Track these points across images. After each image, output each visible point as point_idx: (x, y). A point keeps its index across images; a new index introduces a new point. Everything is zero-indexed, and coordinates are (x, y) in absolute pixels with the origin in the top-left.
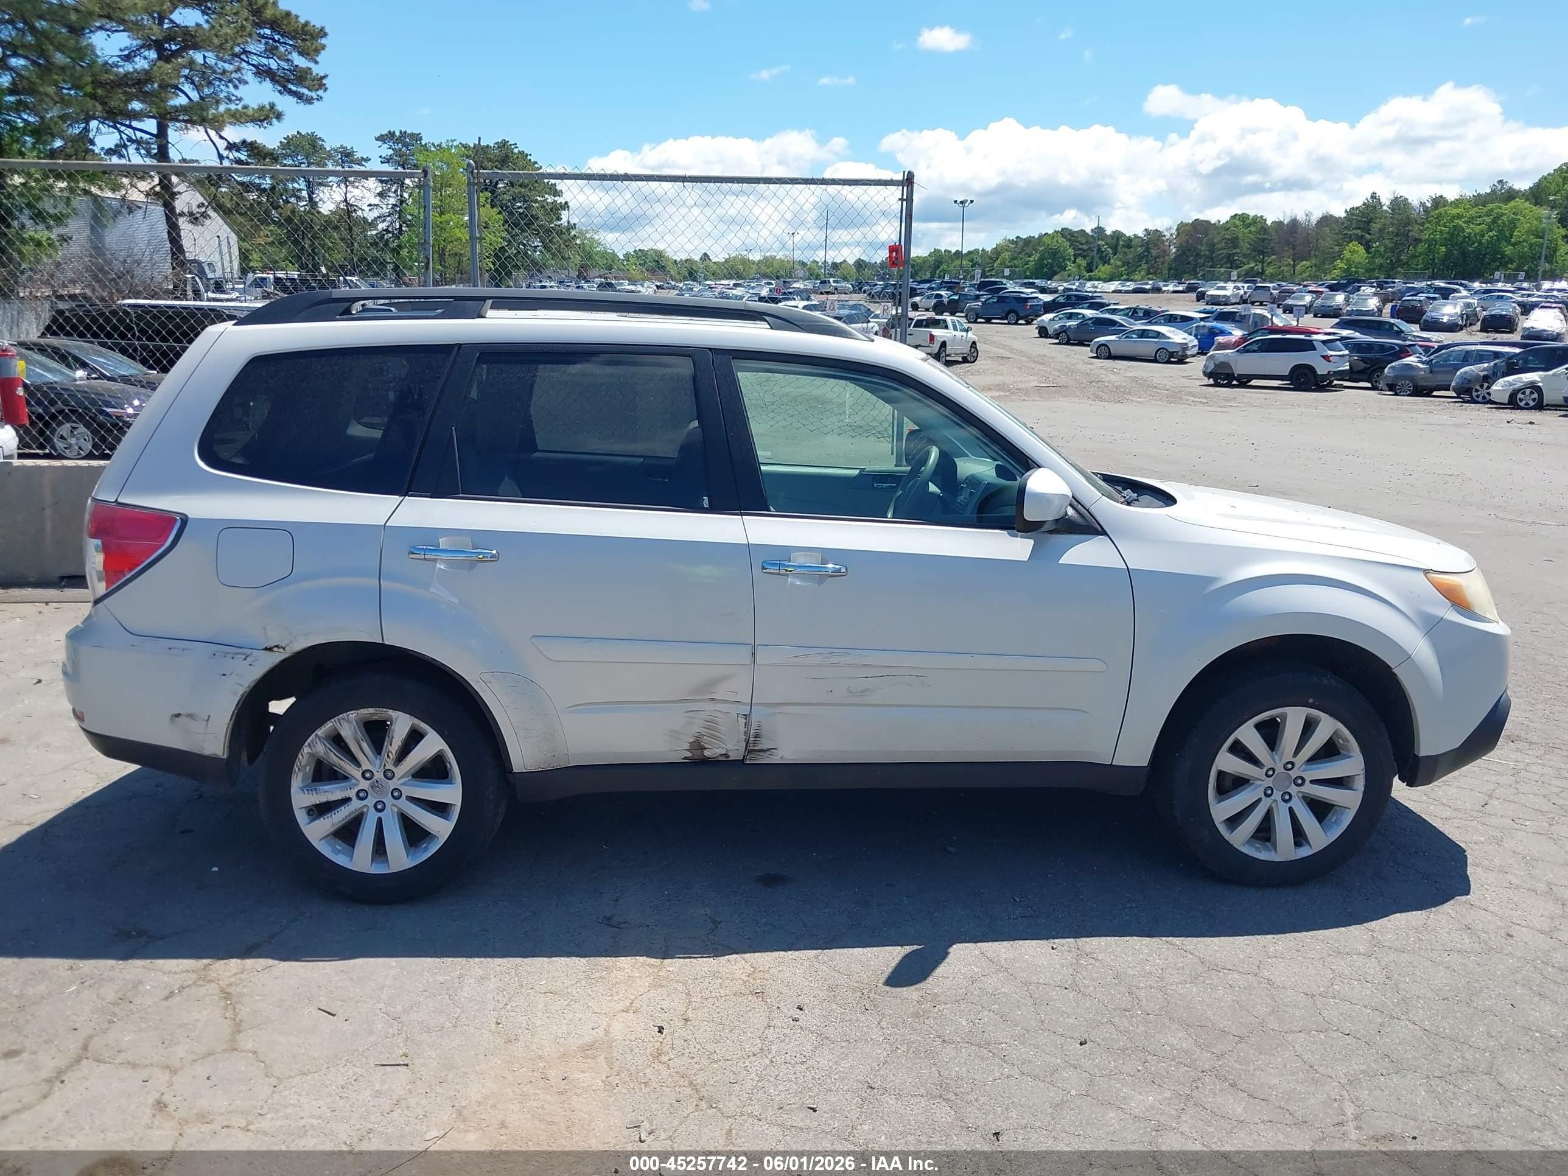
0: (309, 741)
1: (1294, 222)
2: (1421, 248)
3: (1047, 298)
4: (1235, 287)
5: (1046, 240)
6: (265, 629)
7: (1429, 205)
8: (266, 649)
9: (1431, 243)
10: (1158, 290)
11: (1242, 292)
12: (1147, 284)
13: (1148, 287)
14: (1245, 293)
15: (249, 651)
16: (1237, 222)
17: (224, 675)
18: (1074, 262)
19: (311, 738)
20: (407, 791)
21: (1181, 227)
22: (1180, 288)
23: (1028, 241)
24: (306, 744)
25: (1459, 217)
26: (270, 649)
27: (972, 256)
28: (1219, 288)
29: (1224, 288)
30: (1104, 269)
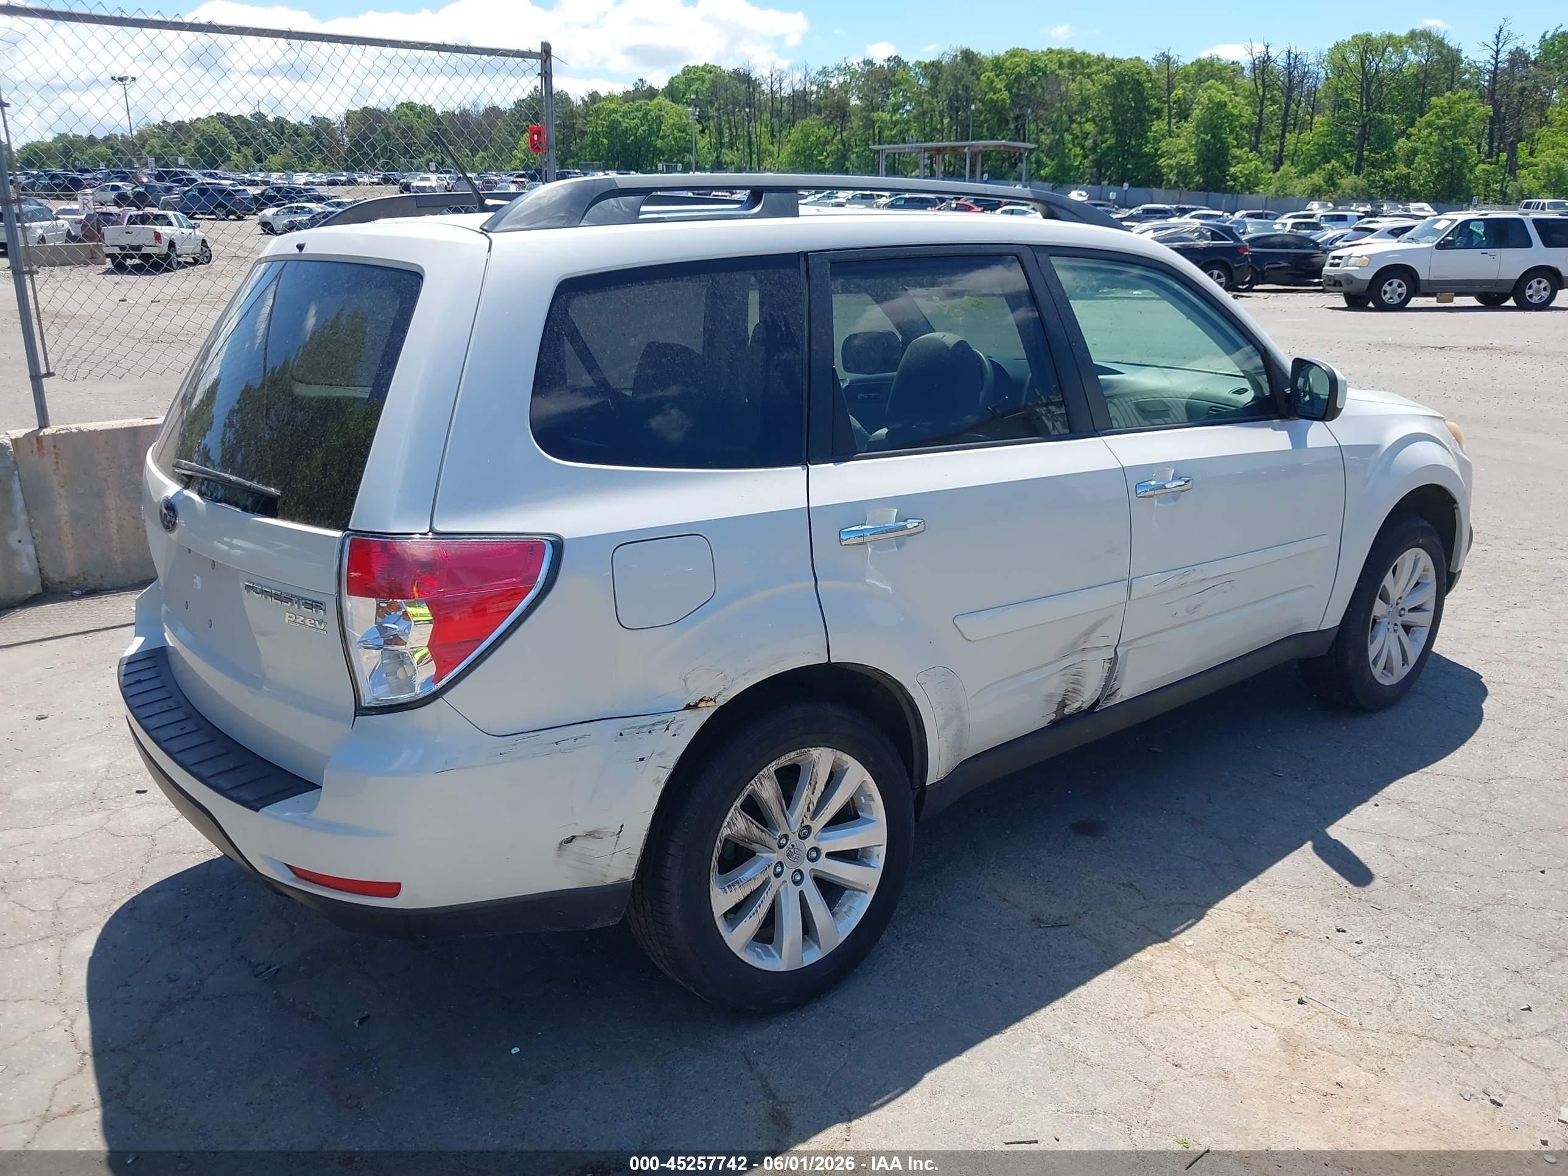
0: (728, 819)
1: (465, 113)
2: (588, 139)
3: (253, 191)
4: (439, 178)
5: (199, 124)
6: (685, 680)
7: (586, 99)
8: (688, 707)
9: (596, 136)
10: (352, 182)
11: (445, 183)
12: (343, 175)
13: (343, 178)
14: (448, 184)
15: (669, 717)
16: (408, 112)
17: (641, 759)
18: (239, 151)
19: (730, 815)
20: (826, 847)
21: (349, 116)
22: (376, 180)
23: (180, 126)
24: (725, 824)
25: (615, 111)
26: (695, 706)
27: (110, 142)
28: (422, 179)
29: (428, 179)
30: (274, 160)
